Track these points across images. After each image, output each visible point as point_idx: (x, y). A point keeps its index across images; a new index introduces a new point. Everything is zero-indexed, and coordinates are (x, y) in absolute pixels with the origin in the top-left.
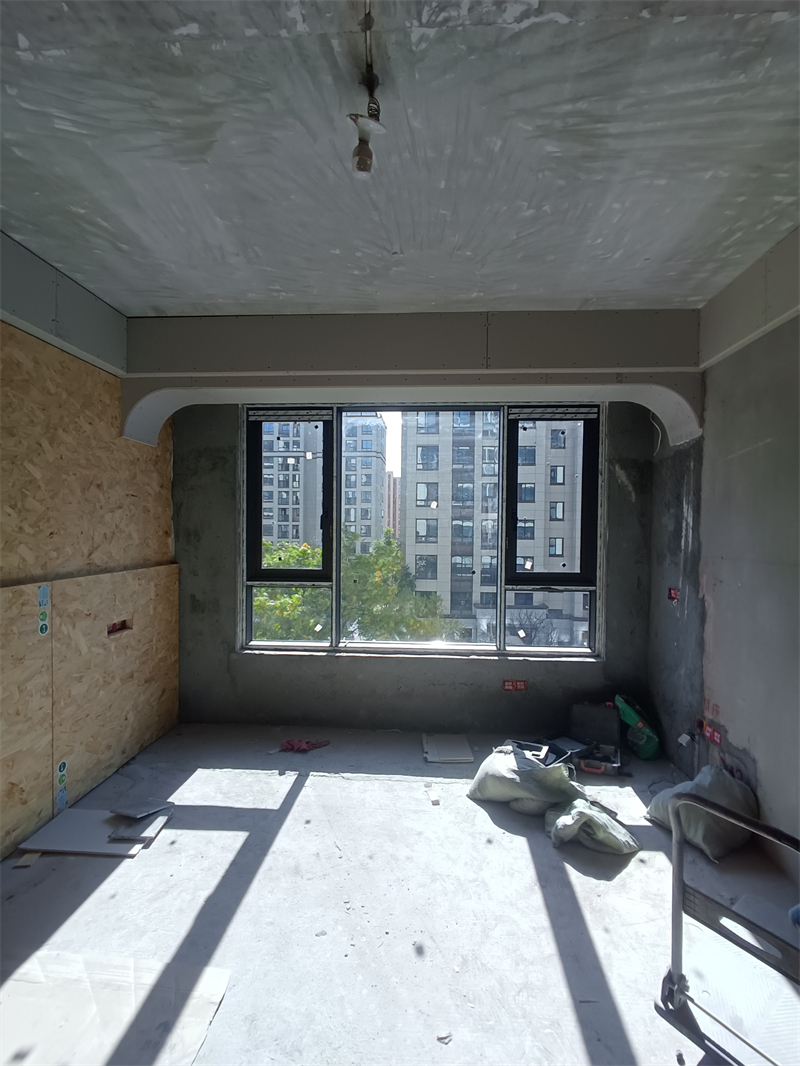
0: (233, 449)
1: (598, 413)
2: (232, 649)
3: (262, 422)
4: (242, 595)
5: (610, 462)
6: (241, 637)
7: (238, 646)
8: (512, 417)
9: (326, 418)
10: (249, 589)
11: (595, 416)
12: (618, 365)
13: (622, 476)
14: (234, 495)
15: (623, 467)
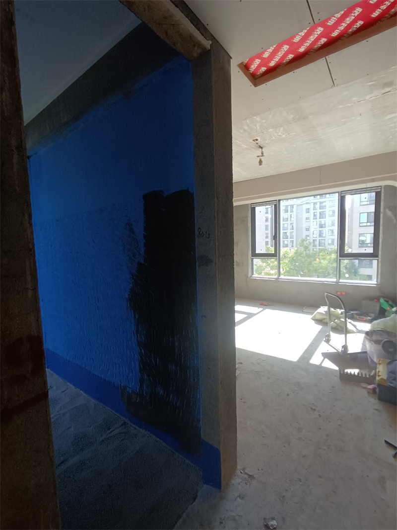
0: (247, 217)
1: (381, 189)
2: (247, 277)
3: (255, 208)
4: (250, 261)
5: (384, 208)
6: (250, 274)
7: (249, 276)
8: (342, 195)
9: (275, 204)
10: (252, 259)
11: (379, 190)
12: (371, 176)
13: (389, 213)
14: (247, 231)
15: (390, 210)
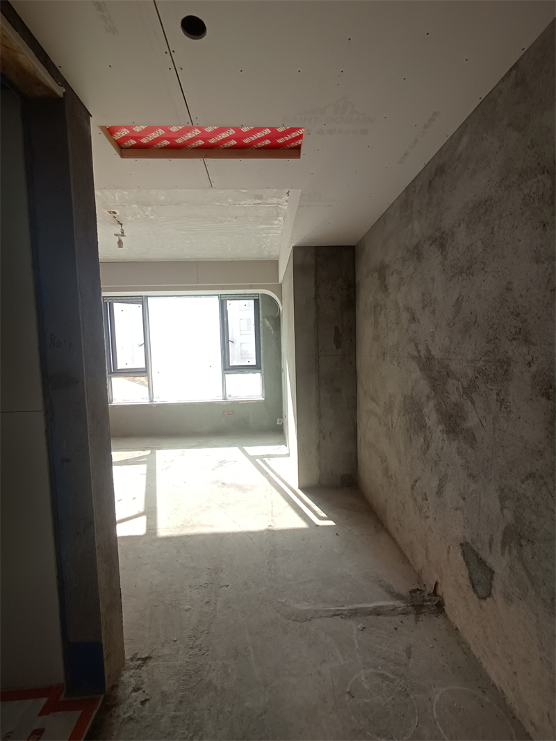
1: (259, 297)
3: (112, 303)
5: (263, 317)
8: (223, 299)
9: (142, 301)
10: (111, 378)
12: (249, 282)
13: (268, 323)
15: (268, 320)
